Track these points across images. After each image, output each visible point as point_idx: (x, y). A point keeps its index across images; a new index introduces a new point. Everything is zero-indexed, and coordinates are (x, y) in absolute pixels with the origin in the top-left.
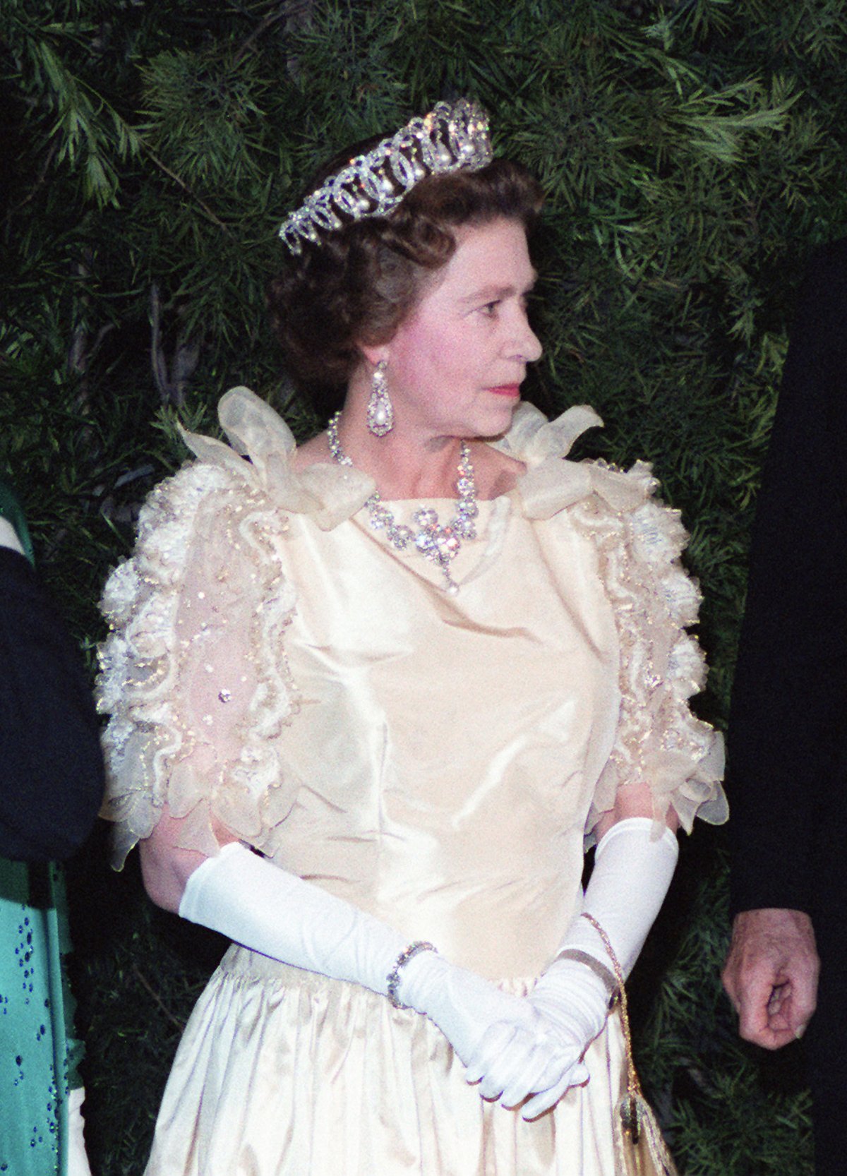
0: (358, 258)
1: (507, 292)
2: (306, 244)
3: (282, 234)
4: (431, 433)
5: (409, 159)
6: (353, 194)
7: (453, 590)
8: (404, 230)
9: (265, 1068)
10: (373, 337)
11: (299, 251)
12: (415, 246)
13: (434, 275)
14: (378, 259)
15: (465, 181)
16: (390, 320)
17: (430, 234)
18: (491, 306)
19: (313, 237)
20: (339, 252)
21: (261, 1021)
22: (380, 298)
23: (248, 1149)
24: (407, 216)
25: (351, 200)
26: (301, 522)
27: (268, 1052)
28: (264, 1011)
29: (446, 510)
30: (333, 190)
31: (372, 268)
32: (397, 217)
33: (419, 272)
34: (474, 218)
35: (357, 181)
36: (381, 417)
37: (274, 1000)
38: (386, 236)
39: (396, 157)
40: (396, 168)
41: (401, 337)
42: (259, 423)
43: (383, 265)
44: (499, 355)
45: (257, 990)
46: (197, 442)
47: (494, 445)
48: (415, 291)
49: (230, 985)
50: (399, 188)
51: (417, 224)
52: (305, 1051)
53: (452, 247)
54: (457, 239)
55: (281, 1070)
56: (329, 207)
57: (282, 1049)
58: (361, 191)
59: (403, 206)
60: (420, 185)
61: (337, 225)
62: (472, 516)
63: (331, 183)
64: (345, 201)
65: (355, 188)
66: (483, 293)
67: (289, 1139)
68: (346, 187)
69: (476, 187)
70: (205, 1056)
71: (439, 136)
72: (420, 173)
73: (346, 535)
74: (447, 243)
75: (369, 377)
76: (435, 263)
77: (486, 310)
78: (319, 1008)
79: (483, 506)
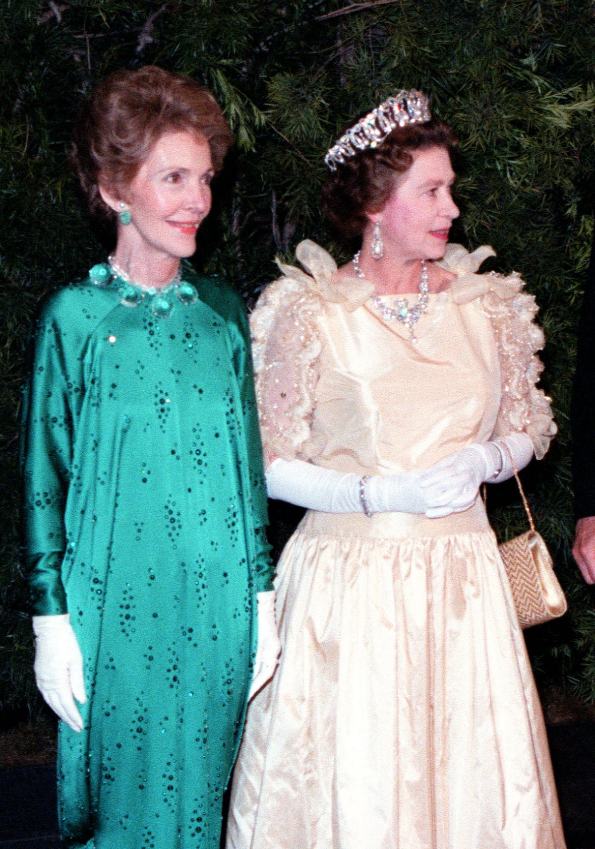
0: (364, 169)
1: (440, 183)
2: (339, 165)
3: (326, 160)
4: (405, 259)
5: (388, 118)
6: (360, 137)
7: (414, 341)
8: (387, 153)
9: (319, 579)
10: (373, 209)
11: (335, 169)
12: (393, 161)
13: (403, 176)
14: (374, 168)
15: (416, 128)
16: (381, 199)
17: (400, 155)
18: (433, 190)
19: (342, 160)
20: (354, 166)
21: (317, 556)
22: (376, 188)
23: (310, 619)
24: (388, 147)
25: (359, 140)
26: (338, 308)
27: (320, 572)
28: (319, 550)
29: (413, 299)
30: (350, 136)
31: (371, 172)
32: (383, 148)
33: (395, 175)
34: (421, 146)
35: (362, 131)
36: (378, 250)
37: (323, 546)
38: (378, 157)
39: (382, 117)
40: (381, 123)
41: (388, 208)
42: (316, 256)
43: (377, 171)
44: (438, 215)
45: (315, 541)
46: (285, 268)
47: (437, 264)
48: (393, 184)
49: (302, 537)
50: (383, 134)
51: (394, 151)
52: (339, 571)
53: (411, 161)
54: (414, 157)
55: (327, 580)
56: (348, 145)
57: (328, 570)
58: (365, 136)
59: (386, 142)
60: (394, 131)
61: (353, 153)
62: (427, 300)
63: (349, 132)
64: (357, 142)
65: (361, 134)
66: (428, 184)
67: (330, 614)
68: (357, 134)
69: (422, 131)
70: (289, 572)
71: (403, 106)
72: (394, 125)
73: (360, 314)
74: (408, 159)
75: (372, 230)
76: (403, 169)
77: (430, 193)
78: (346, 550)
79: (433, 297)
